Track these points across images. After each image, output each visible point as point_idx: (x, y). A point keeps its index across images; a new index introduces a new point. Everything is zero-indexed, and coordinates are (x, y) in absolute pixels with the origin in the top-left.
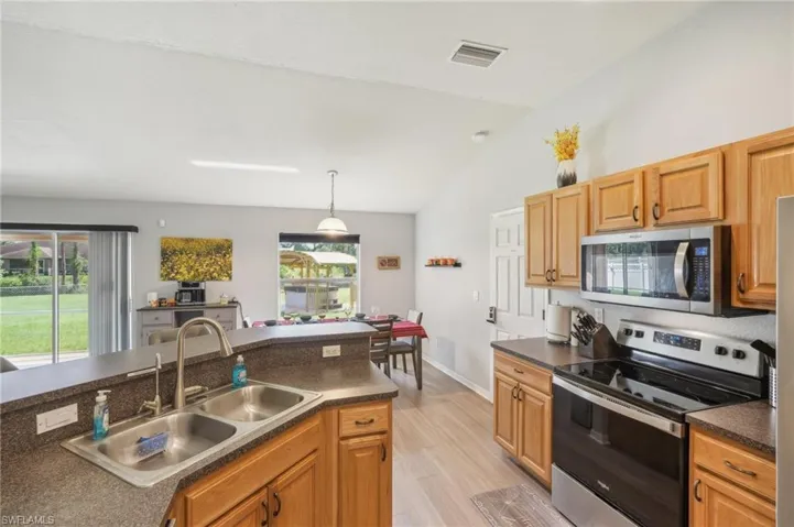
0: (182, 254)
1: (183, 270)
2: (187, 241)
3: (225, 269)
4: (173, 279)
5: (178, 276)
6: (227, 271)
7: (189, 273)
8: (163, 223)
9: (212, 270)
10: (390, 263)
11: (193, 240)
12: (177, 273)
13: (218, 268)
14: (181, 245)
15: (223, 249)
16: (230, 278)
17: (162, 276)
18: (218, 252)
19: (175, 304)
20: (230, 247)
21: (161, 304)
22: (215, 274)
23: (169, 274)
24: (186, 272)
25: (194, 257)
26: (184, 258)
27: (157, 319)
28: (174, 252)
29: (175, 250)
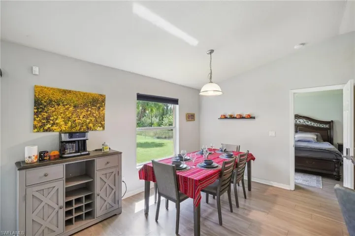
0: (59, 105)
1: (60, 121)
2: (65, 92)
3: (99, 120)
4: (49, 130)
5: (54, 127)
6: (100, 122)
7: (66, 124)
8: (36, 70)
9: (88, 121)
10: (191, 117)
11: (70, 92)
12: (53, 124)
13: (93, 119)
14: (58, 96)
15: (97, 102)
16: (104, 128)
17: (35, 127)
18: (93, 105)
19: (61, 157)
20: (103, 101)
21: (43, 158)
22: (91, 125)
23: (44, 125)
24: (62, 123)
25: (71, 109)
26: (61, 109)
27: (46, 175)
28: (50, 102)
29: (51, 101)
